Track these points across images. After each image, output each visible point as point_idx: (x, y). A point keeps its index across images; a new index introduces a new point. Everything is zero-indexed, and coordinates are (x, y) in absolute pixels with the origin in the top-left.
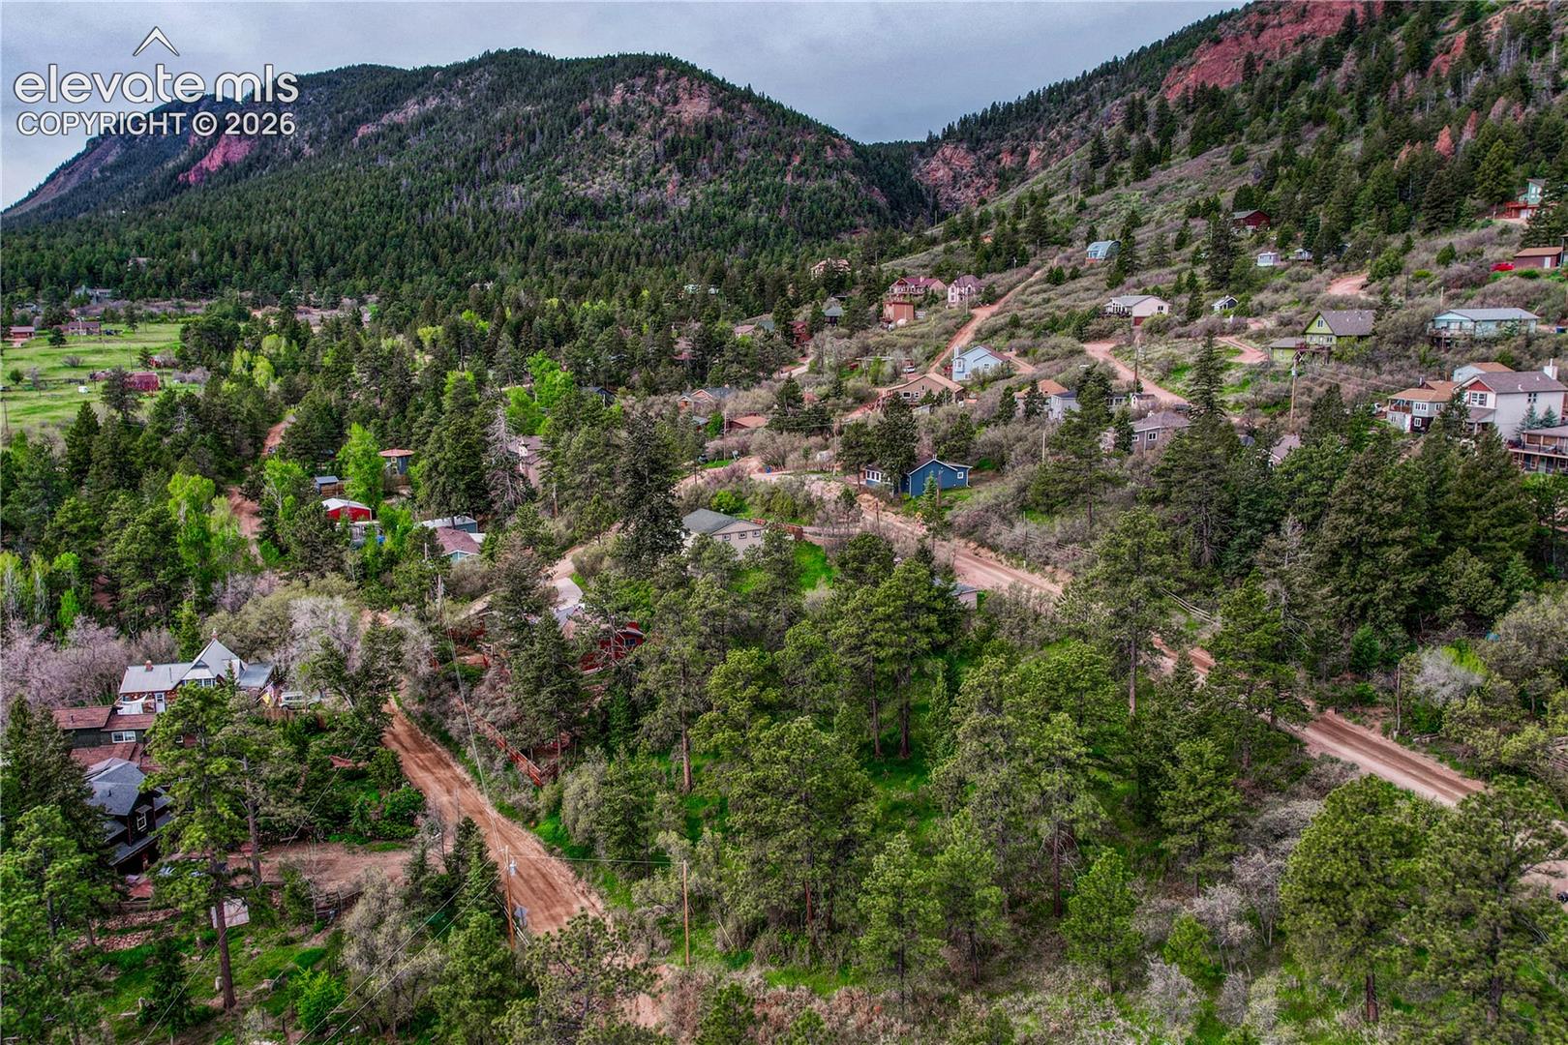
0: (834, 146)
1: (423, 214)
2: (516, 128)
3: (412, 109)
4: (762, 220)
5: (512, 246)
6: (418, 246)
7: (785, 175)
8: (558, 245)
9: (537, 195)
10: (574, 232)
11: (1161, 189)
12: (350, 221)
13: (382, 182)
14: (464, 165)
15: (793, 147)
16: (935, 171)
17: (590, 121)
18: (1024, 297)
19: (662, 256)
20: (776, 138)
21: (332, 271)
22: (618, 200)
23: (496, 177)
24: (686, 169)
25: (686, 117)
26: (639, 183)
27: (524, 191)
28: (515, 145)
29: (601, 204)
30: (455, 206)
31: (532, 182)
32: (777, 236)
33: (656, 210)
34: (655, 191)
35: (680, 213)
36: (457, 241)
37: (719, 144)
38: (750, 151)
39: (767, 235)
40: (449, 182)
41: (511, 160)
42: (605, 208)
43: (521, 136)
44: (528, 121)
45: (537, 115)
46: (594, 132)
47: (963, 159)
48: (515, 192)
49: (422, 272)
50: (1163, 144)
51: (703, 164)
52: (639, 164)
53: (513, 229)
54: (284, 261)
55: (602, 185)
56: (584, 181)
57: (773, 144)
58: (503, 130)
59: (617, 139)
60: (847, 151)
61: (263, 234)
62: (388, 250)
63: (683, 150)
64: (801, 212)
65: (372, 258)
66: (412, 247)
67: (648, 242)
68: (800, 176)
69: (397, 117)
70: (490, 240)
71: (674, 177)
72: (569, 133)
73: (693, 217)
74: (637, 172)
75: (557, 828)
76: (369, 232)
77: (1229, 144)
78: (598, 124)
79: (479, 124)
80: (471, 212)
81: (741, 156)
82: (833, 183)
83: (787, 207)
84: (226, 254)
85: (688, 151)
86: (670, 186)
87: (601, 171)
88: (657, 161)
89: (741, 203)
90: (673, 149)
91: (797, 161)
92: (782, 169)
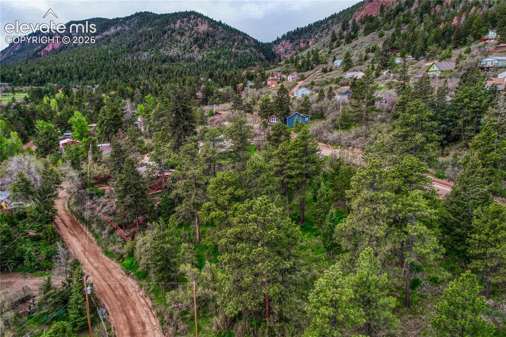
0: (248, 40)
1: (115, 61)
2: (146, 35)
3: (113, 30)
4: (225, 62)
5: (144, 70)
6: (113, 71)
7: (232, 49)
8: (159, 70)
9: (152, 55)
10: (165, 66)
11: (356, 46)
12: (91, 63)
13: (102, 52)
14: (129, 46)
15: (235, 40)
16: (280, 49)
17: (169, 32)
18: (315, 77)
19: (193, 73)
20: (229, 37)
21: (84, 78)
22: (179, 56)
23: (139, 50)
24: (201, 47)
25: (200, 31)
26: (186, 51)
27: (148, 54)
28: (145, 40)
29: (173, 58)
30: (126, 58)
31: (151, 51)
32: (230, 68)
33: (191, 60)
34: (191, 54)
35: (199, 60)
36: (126, 69)
37: (211, 39)
38: (221, 41)
39: (227, 67)
40: (124, 52)
41: (144, 44)
42: (174, 59)
43: (147, 37)
44: (150, 33)
45: (152, 31)
46: (171, 36)
47: (288, 45)
48: (145, 55)
49: (114, 78)
50: (355, 33)
51: (206, 45)
52: (185, 46)
53: (145, 65)
54: (68, 75)
55: (174, 52)
56: (168, 51)
57: (228, 39)
58: (142, 36)
59: (178, 37)
60: (252, 41)
61: (62, 67)
62: (104, 72)
64: (238, 60)
65: (98, 74)
66: (111, 71)
67: (188, 69)
68: (237, 49)
69: (108, 33)
70: (137, 68)
71: (197, 49)
72: (163, 36)
73: (203, 61)
74: (185, 48)
75: (133, 262)
76: (98, 66)
77: (377, 31)
78: (172, 33)
79: (134, 34)
80: (131, 60)
81: (218, 43)
82: (248, 51)
83: (233, 59)
84: (49, 73)
85: (201, 41)
86: (195, 52)
87: (173, 47)
88: (191, 44)
89: (218, 57)
90: (196, 41)
91: (236, 44)
92: (231, 47)
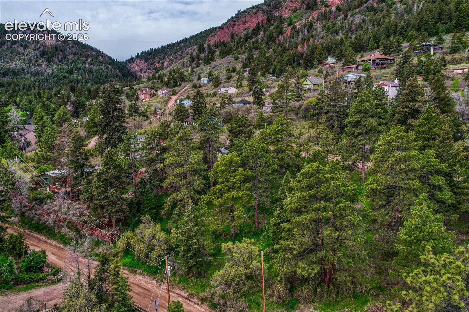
0: (102, 56)
4: (79, 78)
7: (86, 64)
15: (88, 56)
16: (135, 68)
20: (82, 52)
22: (23, 70)
24: (49, 61)
25: (47, 44)
26: (31, 65)
29: (16, 71)
32: (85, 83)
33: (39, 73)
34: (37, 67)
35: (48, 75)
37: (61, 53)
38: (72, 56)
39: (82, 82)
42: (18, 72)
47: (143, 64)
50: (212, 56)
51: (55, 59)
52: (30, 59)
55: (16, 65)
56: (8, 63)
57: (81, 54)
59: (21, 50)
60: (106, 58)
63: (47, 54)
64: (93, 75)
67: (37, 83)
68: (91, 65)
71: (44, 63)
73: (53, 76)
74: (30, 61)
81: (69, 57)
82: (103, 67)
83: (88, 74)
85: (49, 55)
86: (43, 66)
87: (15, 60)
88: (37, 58)
89: (71, 72)
90: (43, 54)
91: (90, 60)
92: (85, 62)
